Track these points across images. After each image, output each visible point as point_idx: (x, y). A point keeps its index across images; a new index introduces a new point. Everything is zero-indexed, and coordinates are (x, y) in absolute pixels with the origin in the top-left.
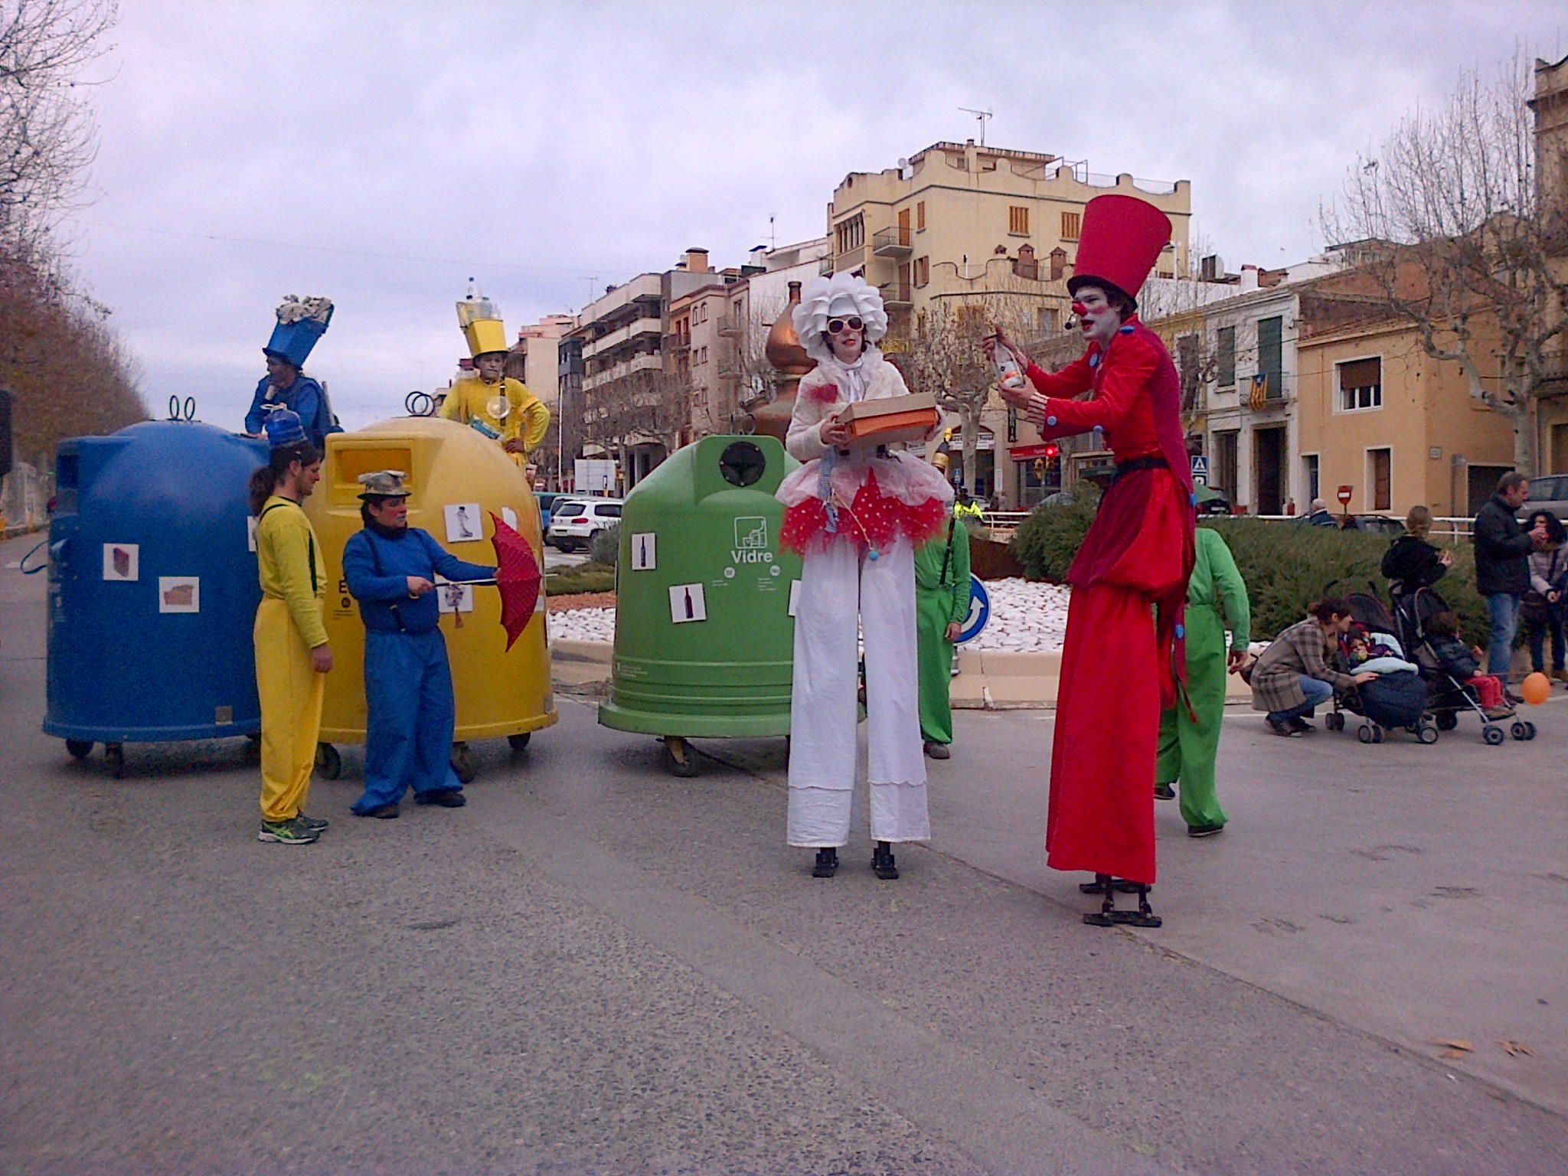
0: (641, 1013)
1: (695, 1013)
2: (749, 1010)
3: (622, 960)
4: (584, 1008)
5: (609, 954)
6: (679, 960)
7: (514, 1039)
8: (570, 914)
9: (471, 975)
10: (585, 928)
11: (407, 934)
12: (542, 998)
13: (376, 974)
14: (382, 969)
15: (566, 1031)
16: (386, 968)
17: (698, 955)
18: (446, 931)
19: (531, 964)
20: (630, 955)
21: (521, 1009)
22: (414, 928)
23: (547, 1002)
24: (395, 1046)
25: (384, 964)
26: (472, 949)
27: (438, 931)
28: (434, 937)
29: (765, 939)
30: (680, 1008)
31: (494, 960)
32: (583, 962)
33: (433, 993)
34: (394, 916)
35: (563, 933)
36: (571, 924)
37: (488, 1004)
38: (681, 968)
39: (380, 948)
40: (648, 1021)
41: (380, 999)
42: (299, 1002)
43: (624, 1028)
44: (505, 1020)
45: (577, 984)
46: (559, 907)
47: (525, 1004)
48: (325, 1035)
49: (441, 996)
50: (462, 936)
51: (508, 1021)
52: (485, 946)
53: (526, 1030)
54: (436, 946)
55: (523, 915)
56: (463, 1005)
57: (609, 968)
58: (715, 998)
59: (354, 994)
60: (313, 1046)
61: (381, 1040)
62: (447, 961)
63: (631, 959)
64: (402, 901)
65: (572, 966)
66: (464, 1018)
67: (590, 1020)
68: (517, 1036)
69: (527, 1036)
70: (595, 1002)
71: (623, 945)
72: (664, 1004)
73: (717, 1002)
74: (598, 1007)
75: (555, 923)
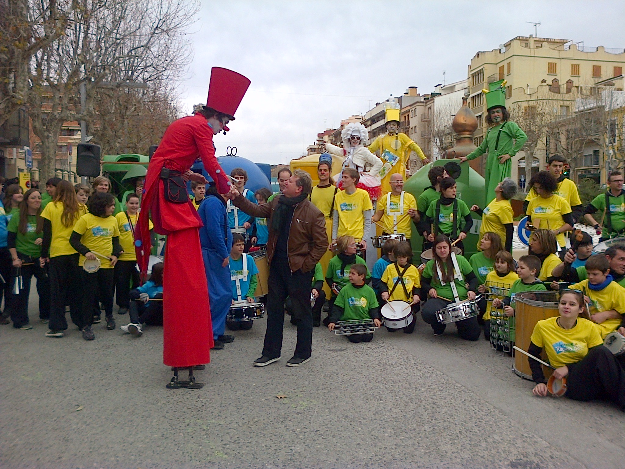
0: (425, 389)
1: (448, 391)
2: (470, 392)
3: (413, 368)
4: (402, 385)
5: (408, 365)
6: (436, 369)
7: (377, 395)
8: (389, 349)
9: (355, 370)
10: (396, 355)
11: (328, 353)
12: (385, 381)
13: (320, 367)
14: (321, 365)
15: (397, 394)
16: (322, 364)
17: (444, 368)
18: (342, 352)
19: (377, 368)
20: (416, 366)
21: (377, 384)
22: (330, 350)
23: (387, 382)
24: (332, 394)
25: (321, 363)
26: (353, 360)
27: (339, 352)
28: (338, 355)
29: (471, 364)
30: (441, 388)
31: (363, 364)
32: (398, 368)
33: (342, 376)
34: (321, 345)
35: (388, 356)
36: (389, 353)
37: (364, 381)
38: (438, 373)
39: (319, 357)
40: (429, 392)
41: (322, 376)
42: (293, 375)
43: (419, 395)
44: (372, 388)
45: (398, 376)
46: (384, 346)
47: (379, 382)
48: (305, 388)
49: (345, 377)
50: (349, 355)
51: (373, 388)
52: (358, 359)
53: (381, 392)
54: (339, 358)
55: (371, 348)
56: (354, 381)
57: (409, 371)
58: (455, 386)
59: (313, 374)
60: (301, 391)
61: (326, 391)
62: (345, 364)
63: (417, 368)
64: (324, 340)
65: (394, 369)
66: (356, 386)
67: (405, 390)
68: (378, 394)
69: (382, 395)
70: (406, 383)
71: (413, 362)
72: (434, 387)
73: (456, 387)
74: (407, 386)
75: (384, 352)
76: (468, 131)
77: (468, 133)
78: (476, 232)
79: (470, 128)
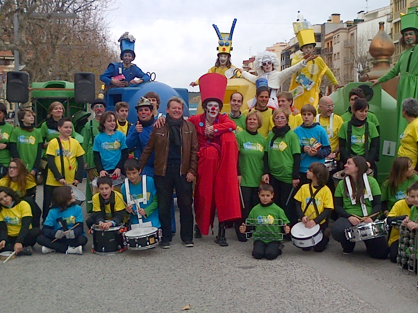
0: (329, 305)
1: (351, 307)
2: (373, 308)
3: (319, 285)
4: (306, 301)
5: (314, 282)
6: (342, 286)
7: (281, 310)
8: (298, 267)
9: (263, 286)
10: (304, 272)
11: (237, 269)
12: (290, 297)
13: (228, 283)
14: (229, 281)
15: (300, 309)
16: (231, 281)
17: (350, 285)
18: (252, 269)
19: (284, 284)
20: (322, 283)
21: (282, 300)
22: (239, 267)
23: (292, 298)
24: (237, 309)
26: (261, 277)
27: (248, 269)
28: (247, 271)
29: (378, 281)
30: (344, 305)
31: (271, 281)
32: (304, 284)
33: (249, 292)
34: (232, 263)
35: (296, 274)
36: (298, 270)
37: (270, 297)
38: (344, 290)
39: (228, 274)
40: (332, 308)
41: (230, 292)
42: (201, 290)
43: (322, 310)
44: (276, 303)
45: (303, 292)
46: (293, 264)
47: (284, 298)
48: (211, 303)
49: (252, 293)
50: (257, 272)
51: (278, 304)
52: (266, 276)
53: (285, 307)
54: (248, 275)
55: (280, 266)
56: (260, 297)
57: (314, 288)
58: (358, 302)
59: (220, 289)
60: (207, 306)
61: (232, 306)
62: (253, 280)
63: (323, 285)
64: (235, 258)
65: (300, 286)
66: (261, 301)
67: (309, 306)
69: (285, 310)
70: (311, 299)
71: (320, 279)
72: (338, 303)
73: (359, 304)
74: (312, 302)
75: (292, 269)
76: (385, 55)
77: (384, 57)
78: (389, 153)
79: (387, 53)
